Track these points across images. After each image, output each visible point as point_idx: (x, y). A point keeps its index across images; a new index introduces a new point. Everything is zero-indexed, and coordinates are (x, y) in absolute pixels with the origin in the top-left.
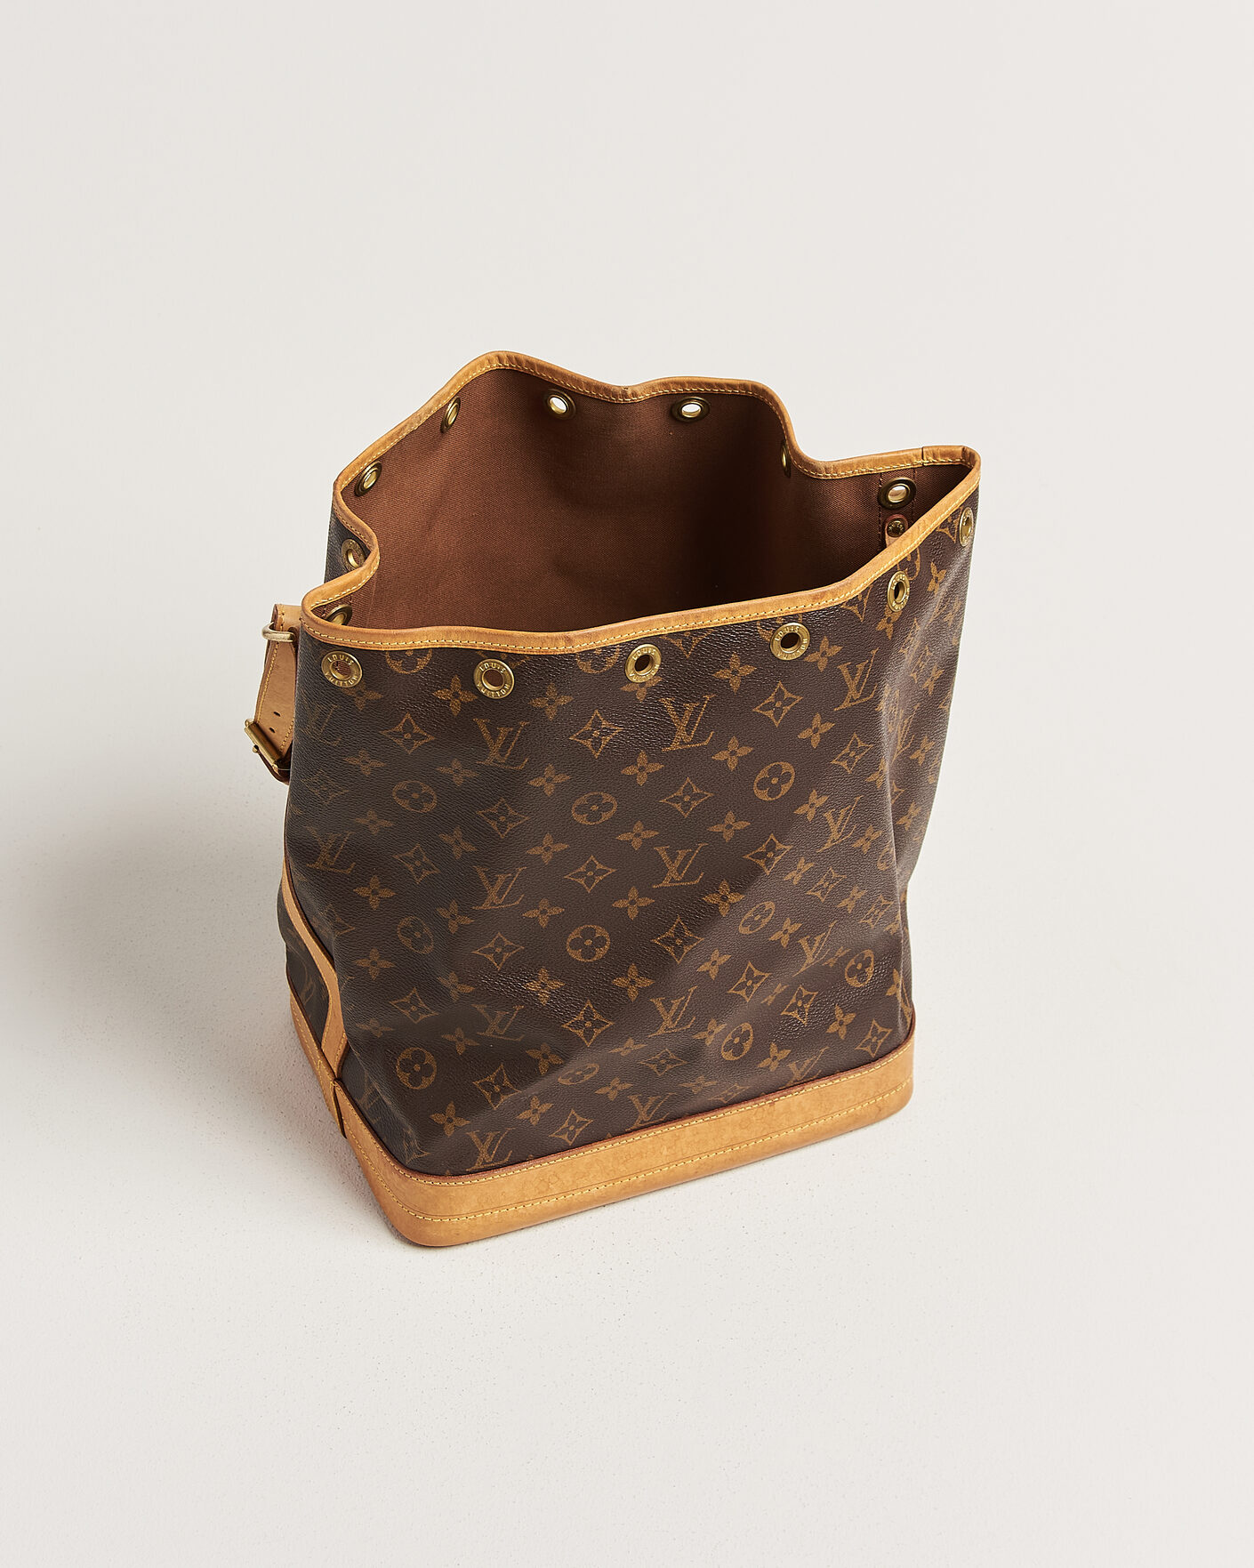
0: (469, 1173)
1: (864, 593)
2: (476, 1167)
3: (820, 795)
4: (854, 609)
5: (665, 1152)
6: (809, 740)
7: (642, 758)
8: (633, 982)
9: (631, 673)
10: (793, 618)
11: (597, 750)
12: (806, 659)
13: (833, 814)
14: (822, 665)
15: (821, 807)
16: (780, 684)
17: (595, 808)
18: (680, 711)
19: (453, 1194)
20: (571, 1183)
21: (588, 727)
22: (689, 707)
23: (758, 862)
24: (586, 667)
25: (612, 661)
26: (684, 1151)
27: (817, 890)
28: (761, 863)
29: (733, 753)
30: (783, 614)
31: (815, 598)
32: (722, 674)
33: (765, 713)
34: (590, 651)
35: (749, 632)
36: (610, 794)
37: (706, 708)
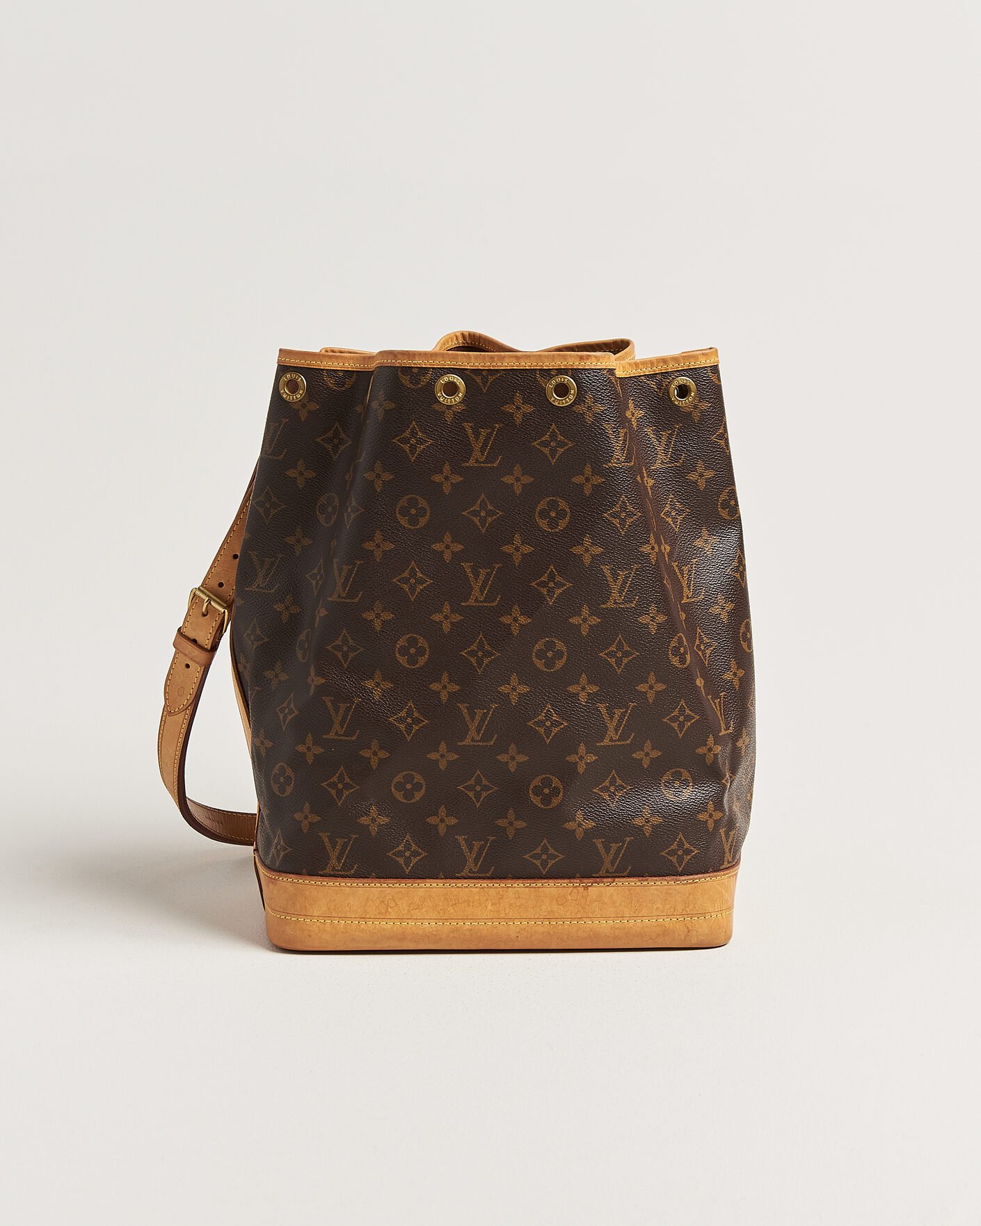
0: (321, 876)
2: (327, 871)
3: (594, 543)
4: (613, 379)
5: (490, 907)
6: (582, 486)
7: (447, 468)
8: (445, 687)
9: (442, 397)
10: (565, 371)
11: (413, 455)
12: (574, 409)
14: (589, 418)
16: (554, 427)
18: (477, 435)
19: (308, 893)
20: (406, 911)
21: (407, 434)
22: (483, 432)
23: (542, 590)
24: (406, 381)
25: (425, 380)
26: (507, 911)
28: (545, 592)
29: (518, 479)
30: (557, 368)
31: (581, 358)
32: (509, 409)
33: (543, 449)
34: (409, 367)
35: (530, 377)
36: (424, 499)
37: (496, 435)
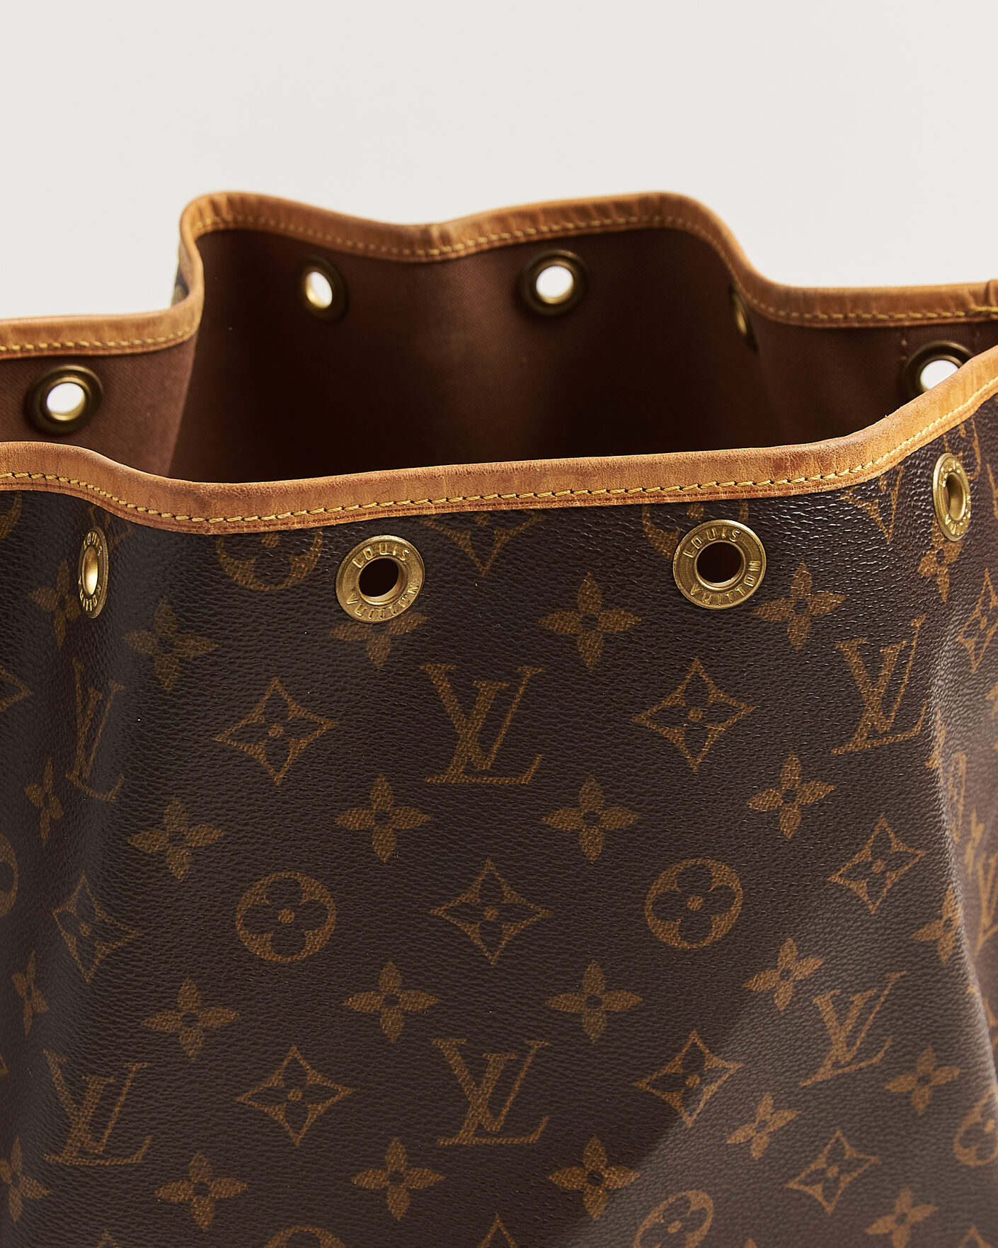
1: (891, 474)
3: (803, 954)
4: (872, 509)
6: (773, 817)
7: (380, 791)
9: (351, 601)
10: (730, 508)
11: (278, 766)
12: (759, 612)
13: (836, 1001)
14: (799, 633)
15: (807, 981)
16: (697, 665)
17: (287, 916)
18: (467, 698)
21: (256, 716)
22: (487, 688)
23: (666, 1097)
24: (242, 573)
25: (302, 567)
27: (814, 1182)
28: (674, 1099)
29: (591, 819)
30: (705, 498)
31: (779, 466)
32: (562, 623)
33: (664, 731)
34: (250, 534)
35: (625, 528)
36: (317, 878)
37: (525, 695)
